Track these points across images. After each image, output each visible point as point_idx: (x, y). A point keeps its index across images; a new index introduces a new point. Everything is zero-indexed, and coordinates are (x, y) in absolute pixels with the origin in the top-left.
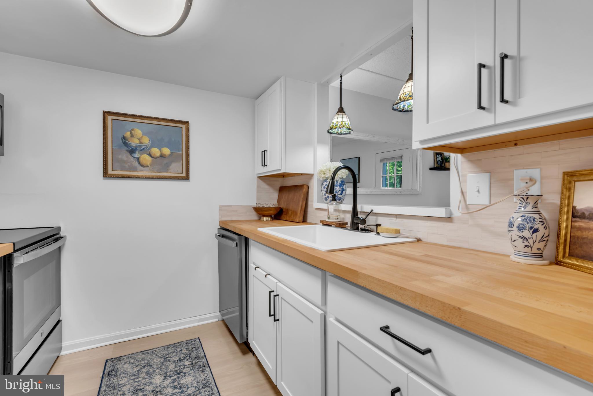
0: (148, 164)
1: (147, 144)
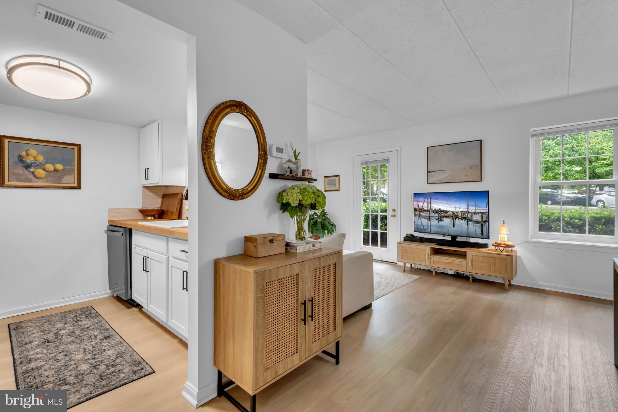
0: (43, 176)
1: (42, 161)
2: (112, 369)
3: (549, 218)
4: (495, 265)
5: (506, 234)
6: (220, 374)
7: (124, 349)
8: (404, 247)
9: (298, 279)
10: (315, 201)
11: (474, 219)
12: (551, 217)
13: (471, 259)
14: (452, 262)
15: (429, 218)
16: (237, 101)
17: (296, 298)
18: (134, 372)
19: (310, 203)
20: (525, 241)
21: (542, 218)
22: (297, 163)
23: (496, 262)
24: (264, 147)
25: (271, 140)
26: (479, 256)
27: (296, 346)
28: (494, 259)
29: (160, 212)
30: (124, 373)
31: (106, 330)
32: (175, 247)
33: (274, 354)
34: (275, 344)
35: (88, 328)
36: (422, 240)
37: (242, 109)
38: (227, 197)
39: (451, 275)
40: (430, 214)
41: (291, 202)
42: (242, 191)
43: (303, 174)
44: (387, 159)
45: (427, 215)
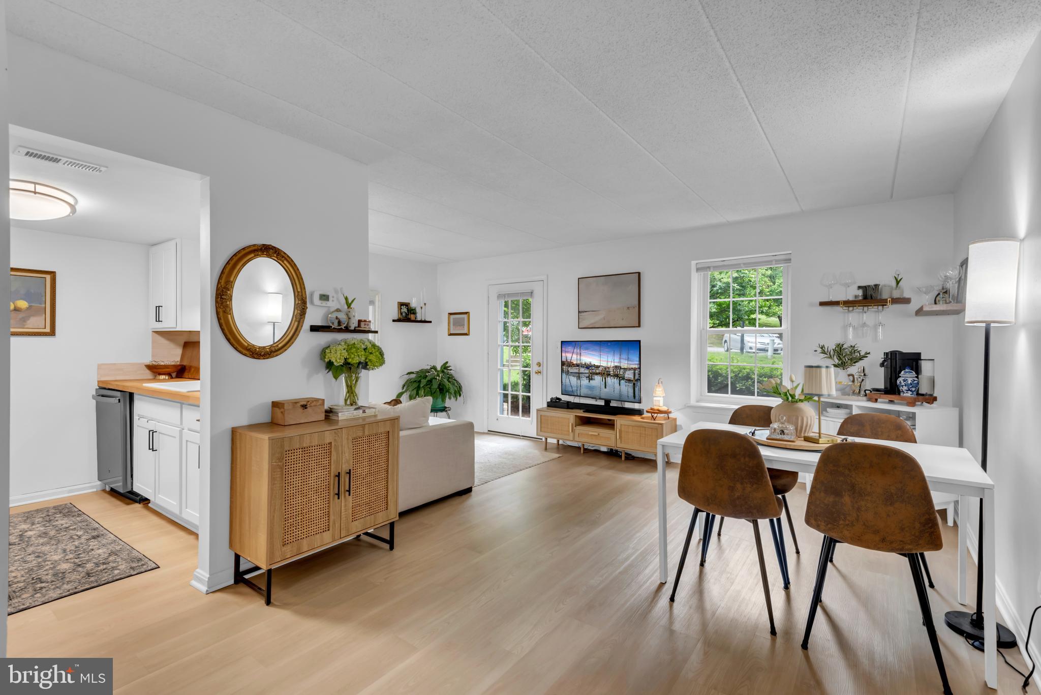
2: (102, 567)
4: (645, 437)
5: (662, 397)
6: (237, 558)
7: (119, 547)
8: (545, 416)
9: (331, 449)
10: (366, 359)
13: (620, 429)
14: (598, 434)
15: (578, 376)
16: (264, 245)
17: (327, 470)
18: (132, 568)
19: (358, 361)
20: (686, 405)
22: (349, 312)
23: (646, 433)
24: (302, 295)
25: (312, 285)
26: (631, 426)
27: (327, 524)
28: (644, 429)
29: (179, 368)
30: (119, 569)
31: (94, 529)
32: (190, 416)
33: (296, 529)
34: (298, 518)
35: (67, 528)
36: (569, 406)
37: (270, 253)
38: (249, 355)
39: (604, 453)
41: (334, 361)
42: (269, 348)
43: (359, 326)
44: (530, 291)
45: (577, 371)
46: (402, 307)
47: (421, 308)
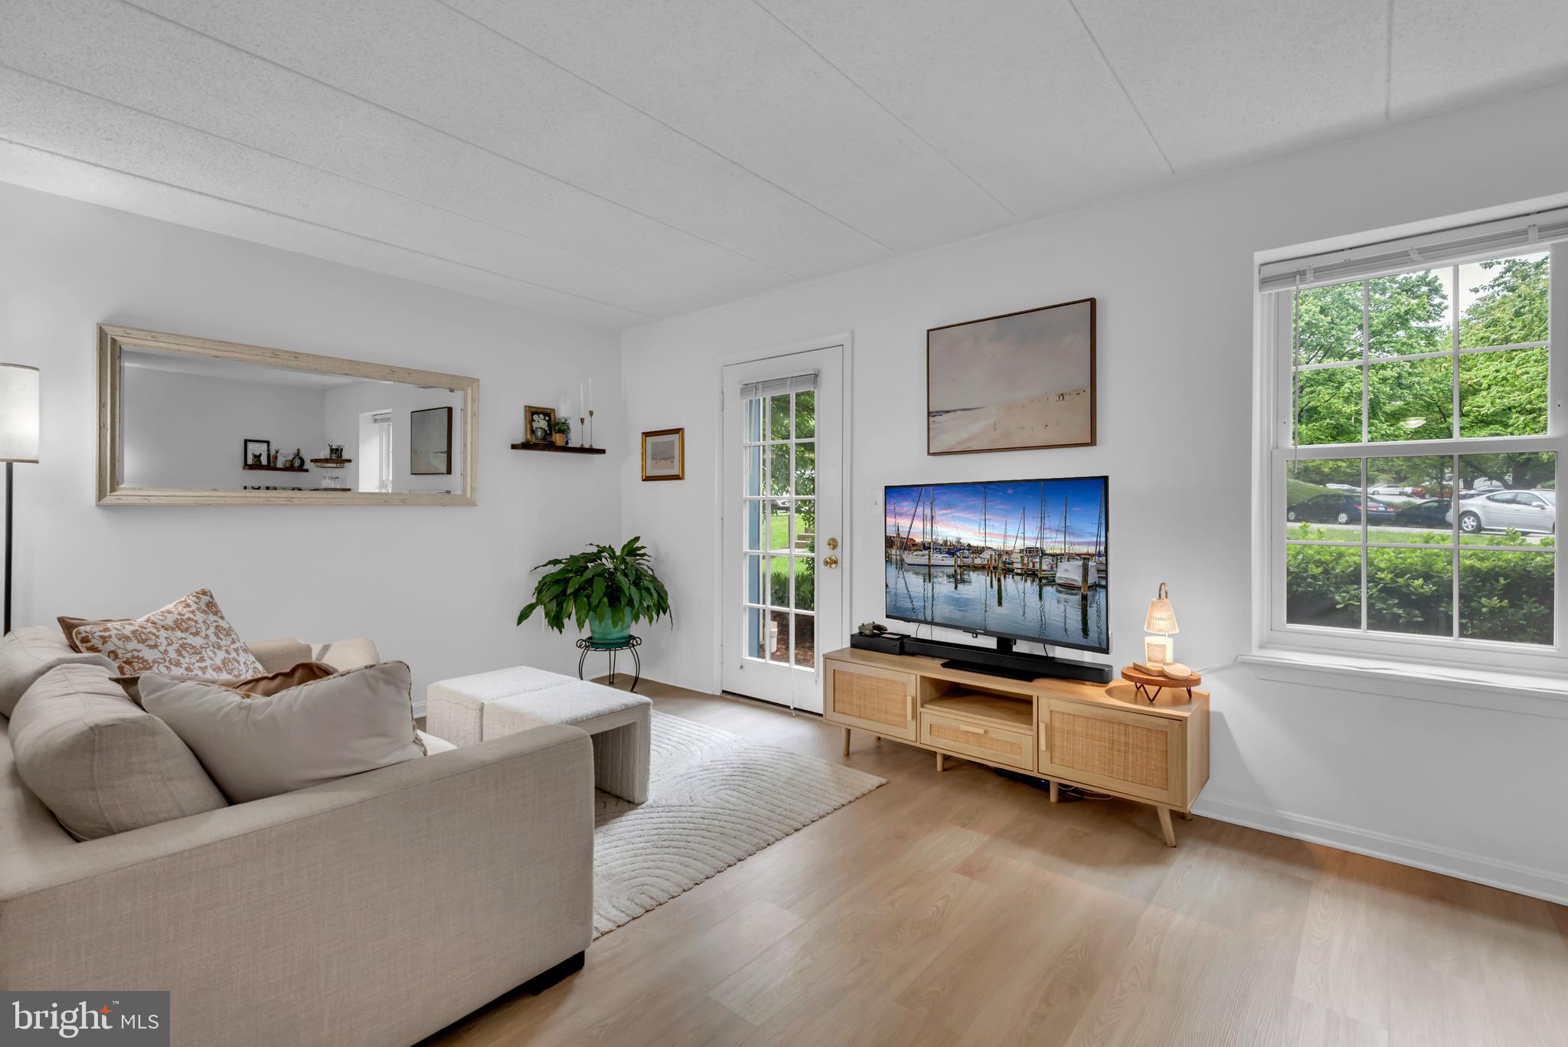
3: (1326, 572)
4: (1126, 752)
5: (1169, 636)
8: (843, 673)
11: (1061, 578)
12: (1333, 568)
13: (1046, 725)
14: (986, 732)
15: (928, 572)
20: (1239, 660)
21: (1306, 571)
23: (1131, 742)
26: (1074, 715)
28: (1122, 729)
36: (905, 647)
40: (929, 559)
44: (811, 373)
45: (924, 560)
46: (535, 417)
47: (582, 421)
